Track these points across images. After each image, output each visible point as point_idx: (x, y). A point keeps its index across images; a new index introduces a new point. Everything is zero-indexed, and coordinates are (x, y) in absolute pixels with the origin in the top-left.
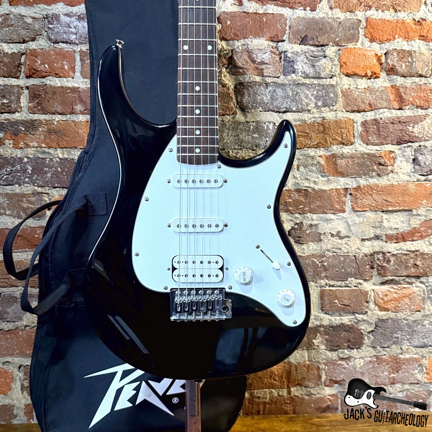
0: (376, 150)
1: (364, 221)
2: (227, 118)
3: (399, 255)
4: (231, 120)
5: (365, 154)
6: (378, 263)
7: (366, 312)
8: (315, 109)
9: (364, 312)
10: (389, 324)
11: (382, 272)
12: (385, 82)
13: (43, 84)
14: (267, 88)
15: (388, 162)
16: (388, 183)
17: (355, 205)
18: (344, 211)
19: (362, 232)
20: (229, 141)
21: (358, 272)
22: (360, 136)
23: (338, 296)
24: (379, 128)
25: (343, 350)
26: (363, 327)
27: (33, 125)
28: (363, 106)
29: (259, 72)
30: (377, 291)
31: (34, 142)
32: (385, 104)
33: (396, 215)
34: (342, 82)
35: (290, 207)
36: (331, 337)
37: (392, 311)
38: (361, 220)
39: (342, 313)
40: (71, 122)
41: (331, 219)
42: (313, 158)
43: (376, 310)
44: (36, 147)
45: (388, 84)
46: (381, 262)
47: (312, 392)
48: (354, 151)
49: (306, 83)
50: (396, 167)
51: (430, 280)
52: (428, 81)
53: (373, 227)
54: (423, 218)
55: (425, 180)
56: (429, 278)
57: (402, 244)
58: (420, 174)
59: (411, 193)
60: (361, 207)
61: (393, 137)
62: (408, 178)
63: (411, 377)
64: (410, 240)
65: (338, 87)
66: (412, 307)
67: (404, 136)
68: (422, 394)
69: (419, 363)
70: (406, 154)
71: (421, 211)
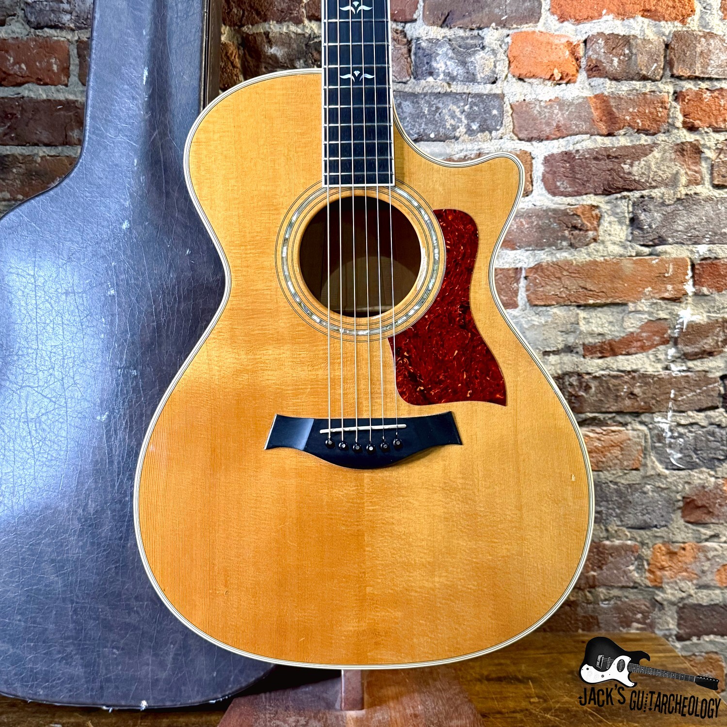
0: (569, 204)
1: (547, 322)
3: (604, 379)
5: (550, 211)
6: (570, 390)
8: (467, 136)
11: (576, 405)
12: (585, 90)
13: (19, 96)
15: (589, 225)
16: (588, 259)
17: (532, 296)
18: (515, 305)
19: (544, 339)
22: (543, 180)
24: (574, 166)
27: (2, 163)
28: (548, 130)
31: (4, 191)
32: (584, 127)
33: (601, 312)
34: (513, 90)
38: (543, 320)
40: (64, 158)
44: (8, 201)
45: (587, 93)
46: (575, 390)
48: (531, 206)
49: (451, 92)
50: (601, 232)
51: (656, 420)
52: (658, 87)
53: (562, 332)
54: (646, 316)
55: (650, 254)
56: (654, 415)
57: (610, 360)
58: (642, 243)
59: (626, 276)
60: (542, 299)
61: (597, 182)
62: (621, 251)
63: (623, 577)
64: (624, 352)
65: (506, 99)
66: (625, 463)
67: (616, 181)
68: (641, 604)
69: (636, 554)
70: (618, 211)
71: (641, 305)
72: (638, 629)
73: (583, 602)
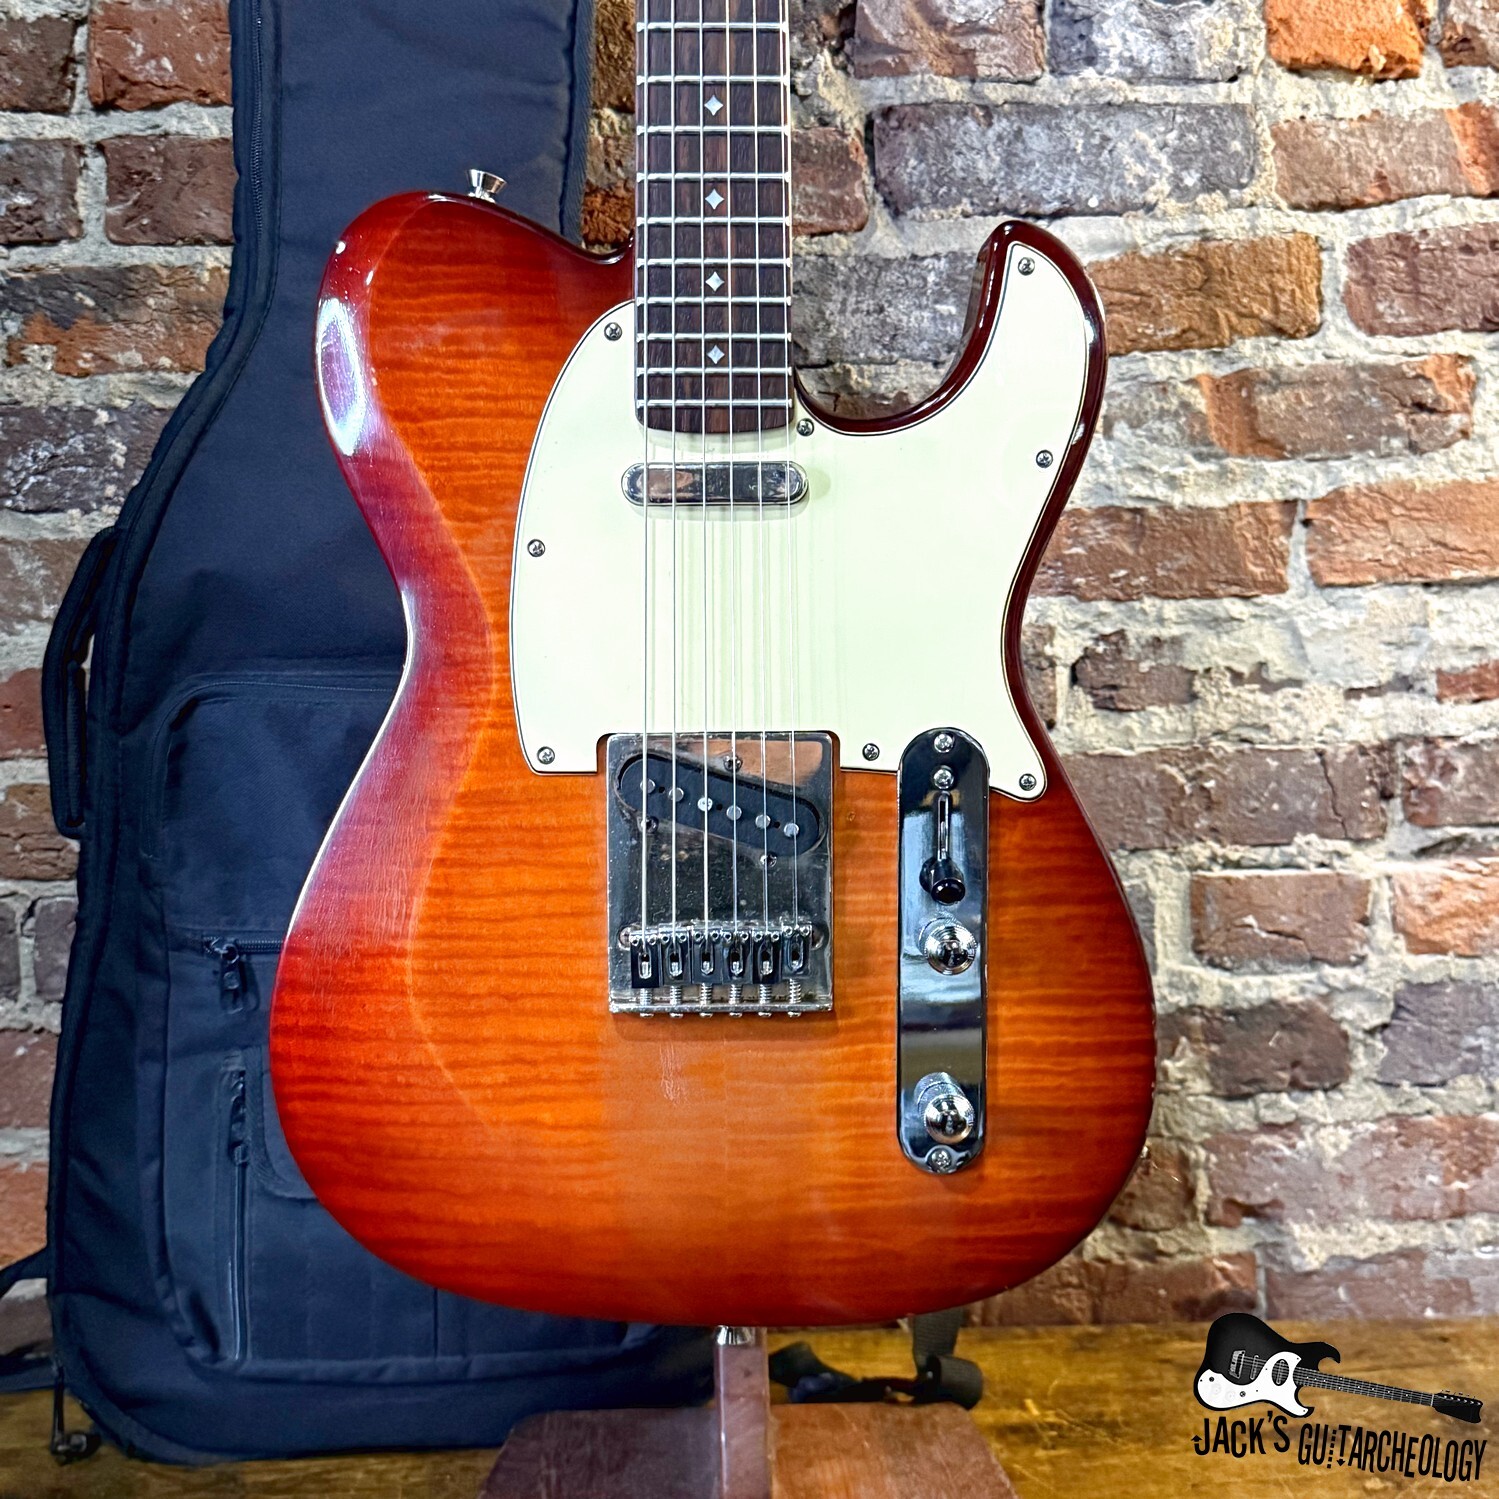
0: (1406, 353)
1: (1355, 623)
2: (838, 243)
3: (1486, 748)
4: (854, 251)
5: (1364, 370)
6: (1406, 776)
7: (1362, 959)
8: (1173, 201)
9: (1353, 958)
10: (1446, 1000)
11: (1421, 810)
12: (1438, 94)
13: (158, 131)
14: (990, 125)
15: (1451, 399)
16: (1450, 477)
17: (1321, 564)
18: (1280, 587)
19: (1351, 663)
20: (846, 333)
21: (1331, 811)
22: (1343, 300)
23: (1256, 901)
24: (1415, 267)
25: (1274, 1096)
26: (1348, 1014)
27: (123, 286)
28: (1355, 185)
29: (958, 65)
30: (1404, 881)
31: (129, 349)
32: (1438, 177)
33: (1477, 597)
34: (1277, 95)
35: (1076, 575)
36: (1231, 1050)
37: (1460, 951)
38: (1346, 618)
39: (1270, 964)
41: (1233, 619)
42: (1163, 388)
43: (1397, 950)
44: (140, 370)
45: (1449, 101)
46: (1417, 776)
47: (1161, 1245)
48: (1320, 359)
49: (1136, 101)
50: (1477, 415)
53: (1390, 644)
60: (1344, 571)
61: (1468, 301)
65: (1260, 114)
73: (1438, 1249)
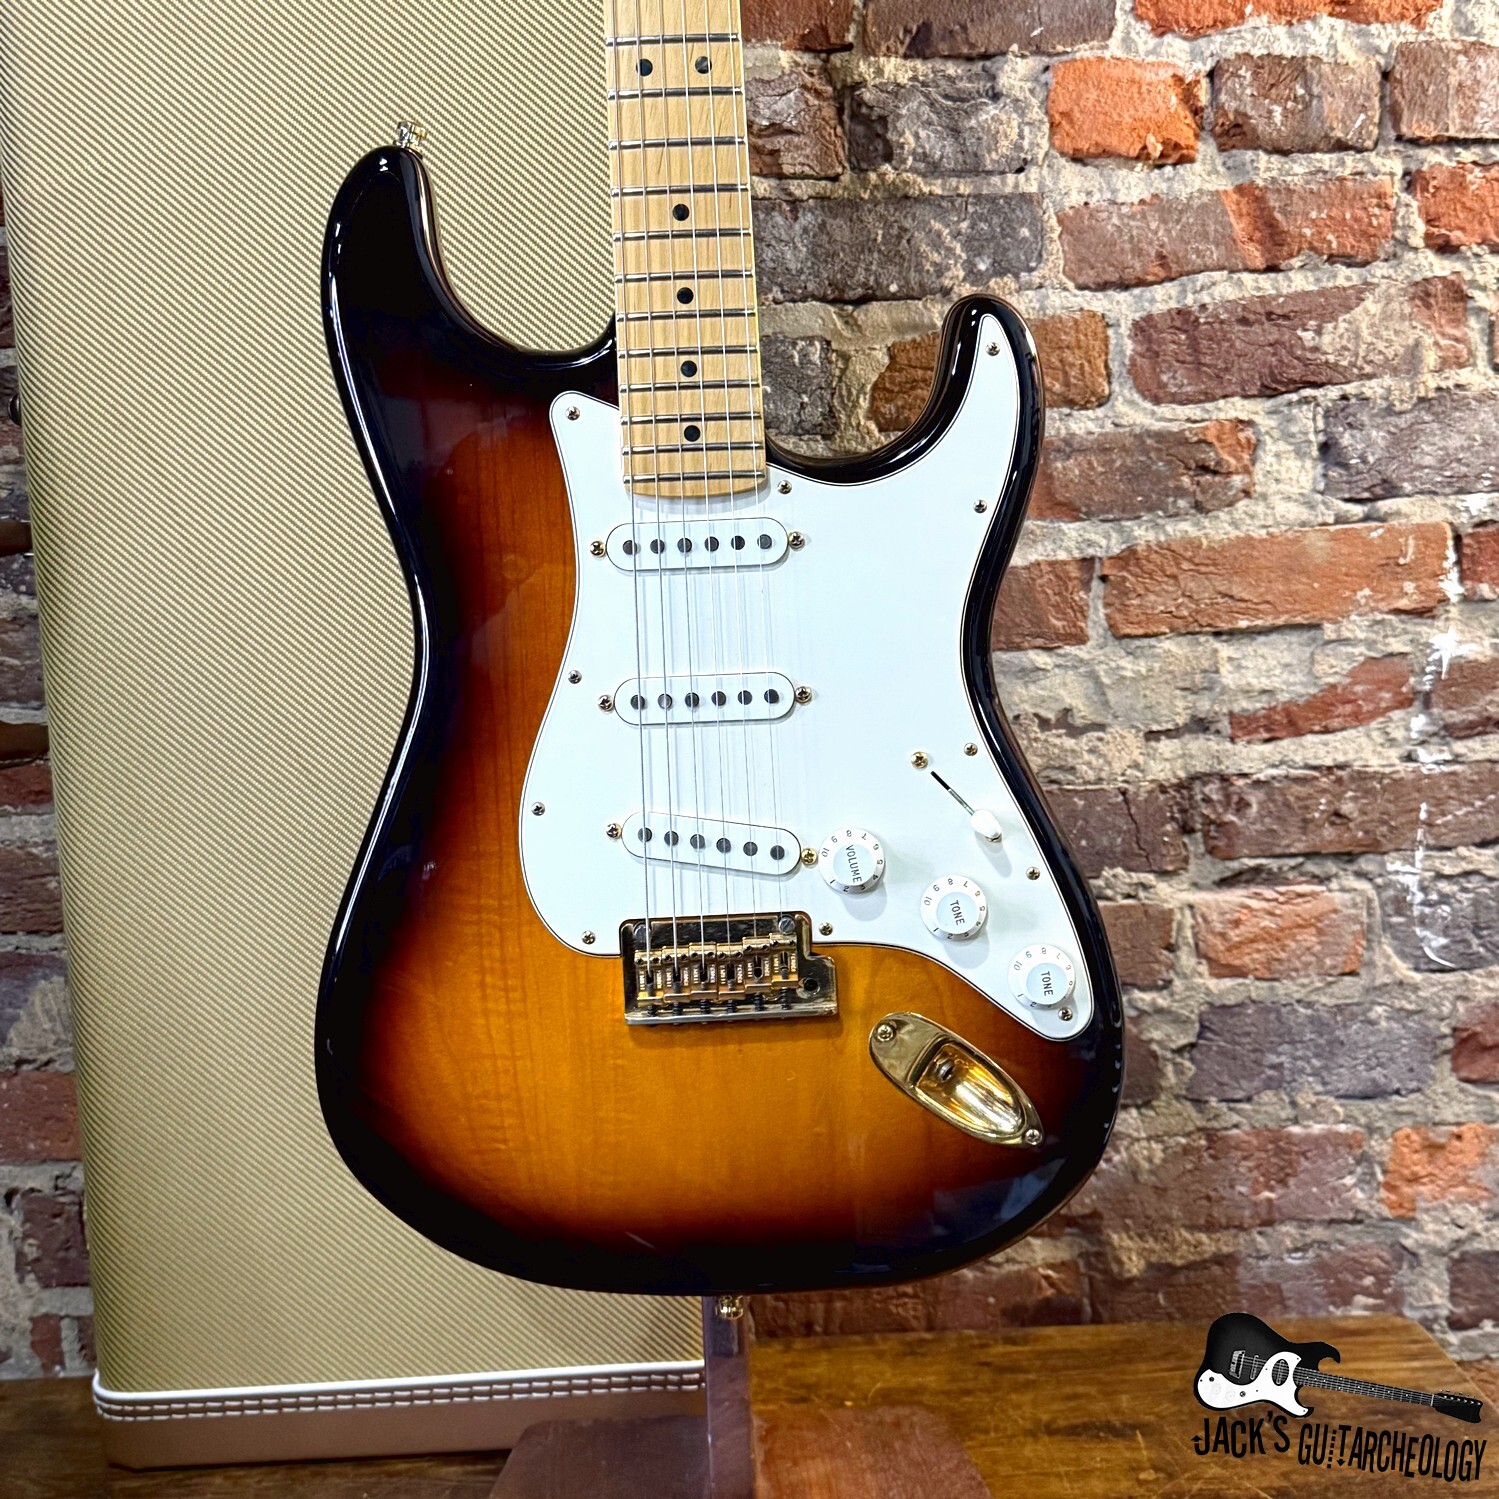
0: (1189, 420)
1: (1151, 670)
3: (1277, 785)
5: (1149, 436)
6: (1205, 812)
7: (1168, 983)
8: (967, 285)
9: (1160, 983)
10: (1248, 1020)
11: (1221, 843)
12: (1213, 177)
14: (796, 219)
15: (1233, 461)
16: (1234, 533)
17: (1118, 617)
18: (1080, 639)
19: (1147, 707)
21: (1135, 846)
22: (1129, 372)
24: (1195, 339)
26: (1156, 1035)
28: (1138, 266)
29: (764, 163)
30: (1204, 909)
32: (1215, 255)
33: (1265, 644)
34: (1061, 184)
37: (1258, 974)
38: (1142, 666)
41: (1038, 669)
43: (1201, 975)
45: (1223, 183)
46: (1215, 811)
48: (1109, 427)
49: (931, 193)
50: (1258, 476)
51: (1390, 867)
52: (1369, 163)
53: (1184, 689)
54: (1360, 650)
55: (1366, 518)
56: (1386, 857)
57: (1287, 746)
58: (1347, 496)
59: (1317, 566)
60: (1139, 623)
61: (1247, 370)
62: (1304, 514)
63: (1332, 1200)
64: (1317, 728)
65: (1046, 202)
66: (1328, 962)
67: (1288, 366)
68: (1372, 1257)
69: (1358, 1152)
70: (1294, 429)
71: (1350, 626)
72: (1366, 1308)
73: (1250, 1256)
